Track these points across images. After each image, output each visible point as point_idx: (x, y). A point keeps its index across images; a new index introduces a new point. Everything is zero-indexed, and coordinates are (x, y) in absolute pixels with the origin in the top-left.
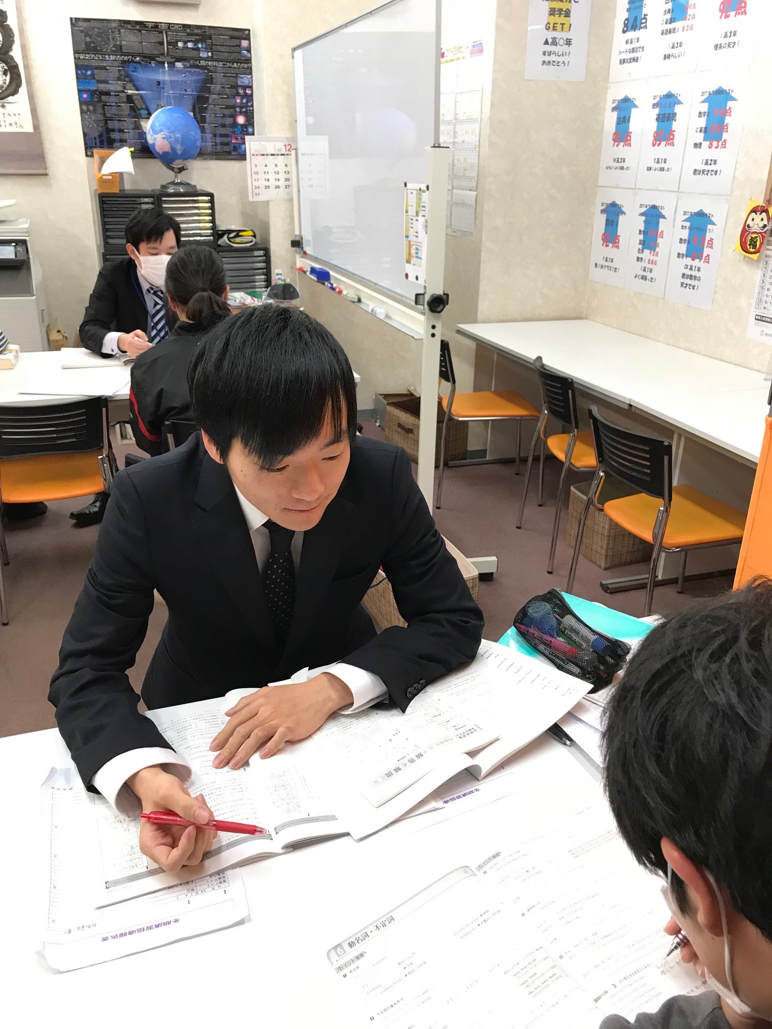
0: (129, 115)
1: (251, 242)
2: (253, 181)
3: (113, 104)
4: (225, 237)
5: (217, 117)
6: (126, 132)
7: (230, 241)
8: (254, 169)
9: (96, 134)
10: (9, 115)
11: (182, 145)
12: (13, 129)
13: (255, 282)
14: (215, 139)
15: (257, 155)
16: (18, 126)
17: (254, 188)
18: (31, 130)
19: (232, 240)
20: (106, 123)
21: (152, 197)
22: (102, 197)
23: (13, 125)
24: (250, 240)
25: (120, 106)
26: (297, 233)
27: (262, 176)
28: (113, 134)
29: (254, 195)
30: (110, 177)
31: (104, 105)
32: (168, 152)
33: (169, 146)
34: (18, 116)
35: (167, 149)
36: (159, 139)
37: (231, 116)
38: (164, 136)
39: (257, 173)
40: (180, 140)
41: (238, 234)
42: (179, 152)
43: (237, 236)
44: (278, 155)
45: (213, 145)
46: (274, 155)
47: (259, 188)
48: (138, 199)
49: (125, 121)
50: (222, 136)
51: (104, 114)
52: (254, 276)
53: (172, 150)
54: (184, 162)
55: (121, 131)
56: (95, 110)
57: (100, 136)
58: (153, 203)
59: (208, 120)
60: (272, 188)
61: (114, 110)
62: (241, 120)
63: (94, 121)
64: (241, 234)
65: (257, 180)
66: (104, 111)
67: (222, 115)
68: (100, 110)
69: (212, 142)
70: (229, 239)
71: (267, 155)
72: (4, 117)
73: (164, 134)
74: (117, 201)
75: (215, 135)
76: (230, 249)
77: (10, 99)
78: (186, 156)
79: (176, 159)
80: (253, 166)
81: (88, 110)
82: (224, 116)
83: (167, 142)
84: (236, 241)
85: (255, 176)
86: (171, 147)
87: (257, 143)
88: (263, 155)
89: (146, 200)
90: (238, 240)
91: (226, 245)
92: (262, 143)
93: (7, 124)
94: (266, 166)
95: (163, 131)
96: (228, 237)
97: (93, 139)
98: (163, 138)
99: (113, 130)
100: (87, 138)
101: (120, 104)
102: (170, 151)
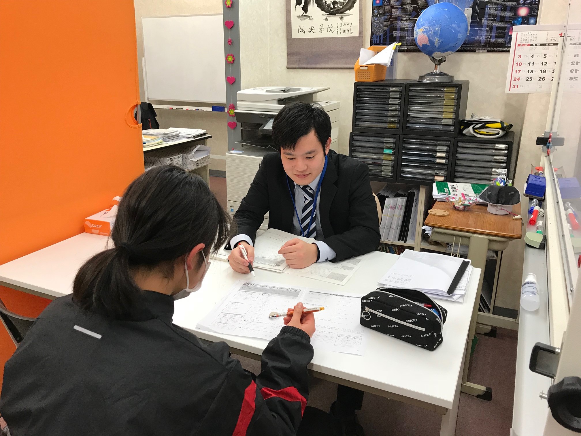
0: (411, 14)
1: (498, 134)
2: (514, 72)
3: (399, 7)
4: (471, 128)
5: (497, 10)
6: (406, 30)
7: (475, 132)
8: (517, 60)
9: (382, 34)
10: (345, 24)
11: (440, 38)
12: (346, 35)
13: (492, 174)
14: (491, 33)
15: (523, 45)
16: (349, 32)
17: (513, 79)
18: (357, 35)
19: (476, 130)
20: (391, 24)
21: (401, 86)
22: (357, 85)
23: (346, 32)
24: (497, 132)
25: (405, 8)
26: (547, 130)
27: (525, 67)
28: (395, 32)
29: (512, 86)
30: (366, 68)
31: (391, 8)
32: (427, 45)
33: (428, 39)
34: (350, 25)
35: (426, 42)
36: (420, 33)
37: (512, 9)
38: (425, 30)
39: (521, 64)
40: (439, 33)
41: (484, 124)
42: (437, 45)
43: (483, 127)
44: (549, 44)
45: (486, 39)
46: (545, 45)
47: (519, 79)
48: (388, 88)
49: (407, 20)
50: (498, 28)
51: (391, 16)
52: (492, 168)
53: (430, 43)
54: (444, 54)
55: (402, 29)
56: (384, 13)
57: (385, 35)
58: (400, 92)
59: (487, 14)
60: (535, 81)
61: (399, 12)
62: (523, 12)
63: (381, 22)
64: (487, 125)
65: (518, 72)
66: (391, 13)
67: (503, 9)
68: (387, 13)
69: (486, 36)
70: (474, 128)
71: (536, 45)
72: (341, 26)
73: (425, 28)
74: (373, 89)
75: (491, 29)
76: (473, 140)
77: (348, 12)
78: (443, 48)
79: (435, 52)
80: (517, 56)
81: (379, 13)
82: (505, 9)
83: (426, 35)
84: (481, 132)
85: (516, 68)
86: (430, 41)
87: (527, 33)
88: (532, 45)
89: (395, 89)
90: (483, 131)
91: (471, 135)
92: (532, 32)
93: (342, 31)
94: (532, 56)
95: (424, 25)
96: (473, 128)
97: (378, 37)
98: (423, 32)
99: (395, 29)
100: (374, 36)
101: (405, 6)
102: (428, 44)
